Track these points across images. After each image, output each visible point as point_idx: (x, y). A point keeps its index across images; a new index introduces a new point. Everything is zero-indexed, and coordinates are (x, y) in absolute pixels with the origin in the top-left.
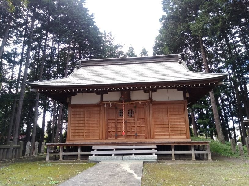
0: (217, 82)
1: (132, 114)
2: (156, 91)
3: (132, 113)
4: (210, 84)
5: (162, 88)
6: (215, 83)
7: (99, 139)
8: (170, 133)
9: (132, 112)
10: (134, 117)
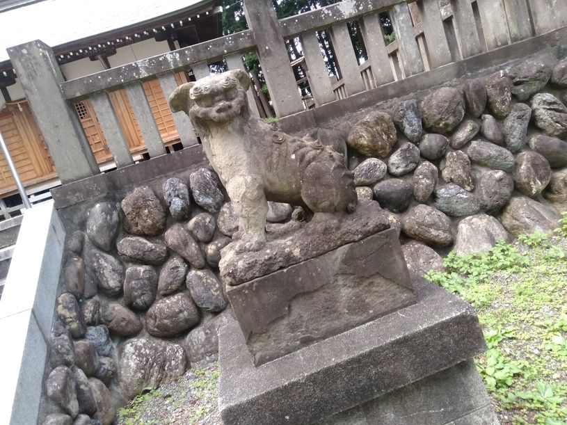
0: (211, 8)
1: (84, 112)
2: (115, 52)
3: (83, 109)
4: (198, 16)
5: (125, 43)
6: (207, 13)
7: (38, 177)
8: (166, 127)
9: (81, 108)
10: (89, 117)
